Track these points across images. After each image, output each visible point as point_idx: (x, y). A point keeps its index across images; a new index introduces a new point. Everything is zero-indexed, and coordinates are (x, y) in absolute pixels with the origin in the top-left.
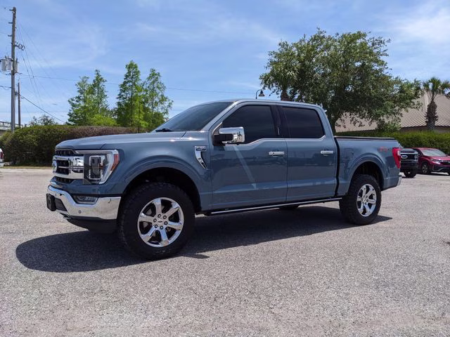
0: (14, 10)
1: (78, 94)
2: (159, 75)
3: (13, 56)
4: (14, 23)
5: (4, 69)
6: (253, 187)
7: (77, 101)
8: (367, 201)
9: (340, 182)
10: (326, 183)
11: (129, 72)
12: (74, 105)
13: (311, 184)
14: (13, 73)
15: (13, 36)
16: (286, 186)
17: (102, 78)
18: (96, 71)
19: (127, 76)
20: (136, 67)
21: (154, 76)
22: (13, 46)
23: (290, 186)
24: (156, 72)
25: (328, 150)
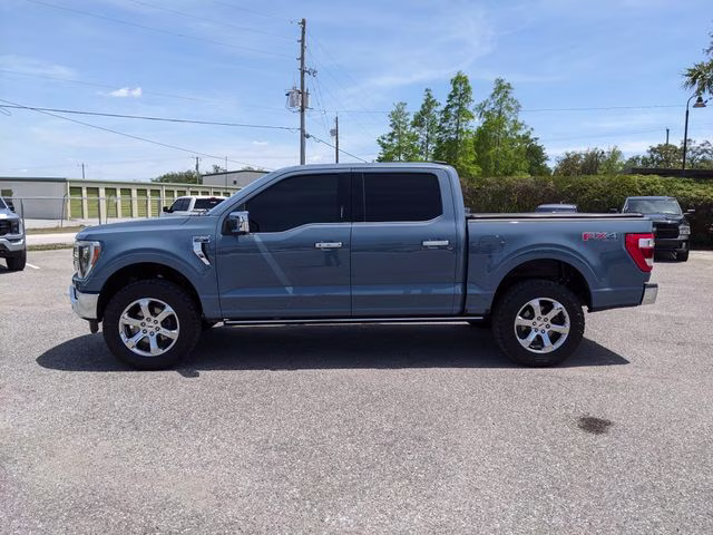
0: (304, 22)
1: (391, 130)
2: (509, 88)
3: (302, 87)
4: (303, 41)
5: (293, 105)
6: (287, 292)
7: (390, 140)
8: (548, 326)
9: (469, 291)
10: (435, 291)
11: (455, 90)
12: (384, 146)
13: (401, 292)
14: (302, 111)
15: (302, 59)
16: (348, 293)
17: (433, 101)
18: (427, 90)
19: (451, 97)
20: (466, 81)
21: (502, 89)
22: (303, 73)
23: (355, 293)
24: (504, 84)
25: (439, 240)
